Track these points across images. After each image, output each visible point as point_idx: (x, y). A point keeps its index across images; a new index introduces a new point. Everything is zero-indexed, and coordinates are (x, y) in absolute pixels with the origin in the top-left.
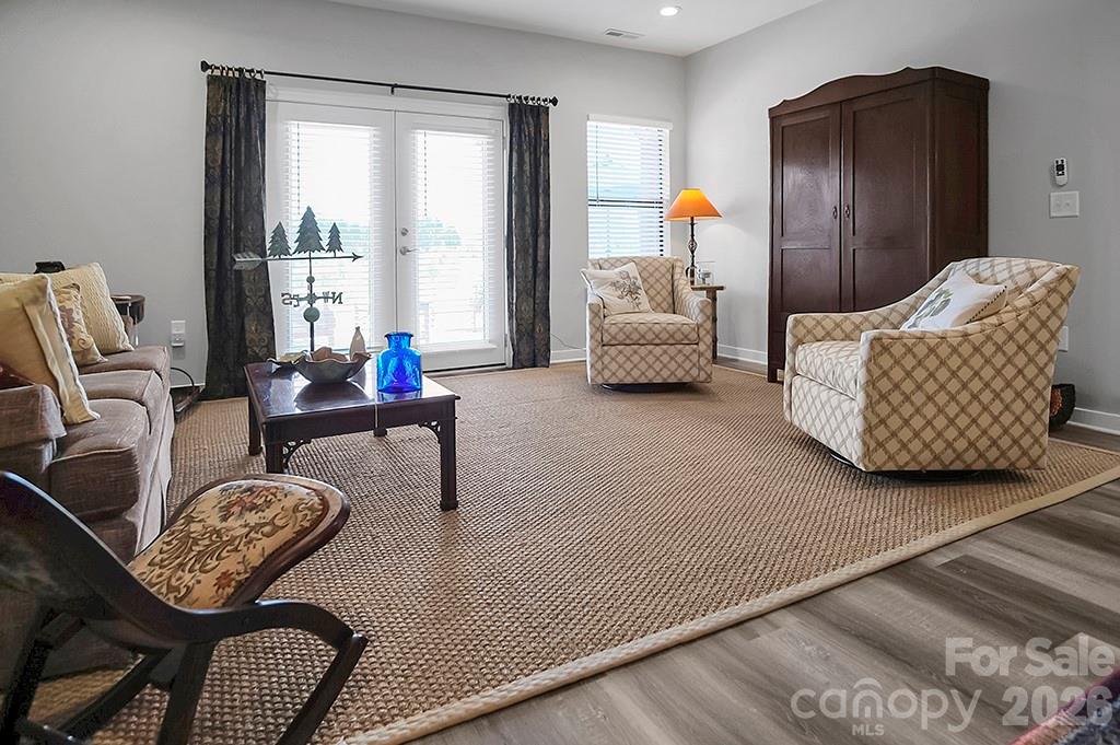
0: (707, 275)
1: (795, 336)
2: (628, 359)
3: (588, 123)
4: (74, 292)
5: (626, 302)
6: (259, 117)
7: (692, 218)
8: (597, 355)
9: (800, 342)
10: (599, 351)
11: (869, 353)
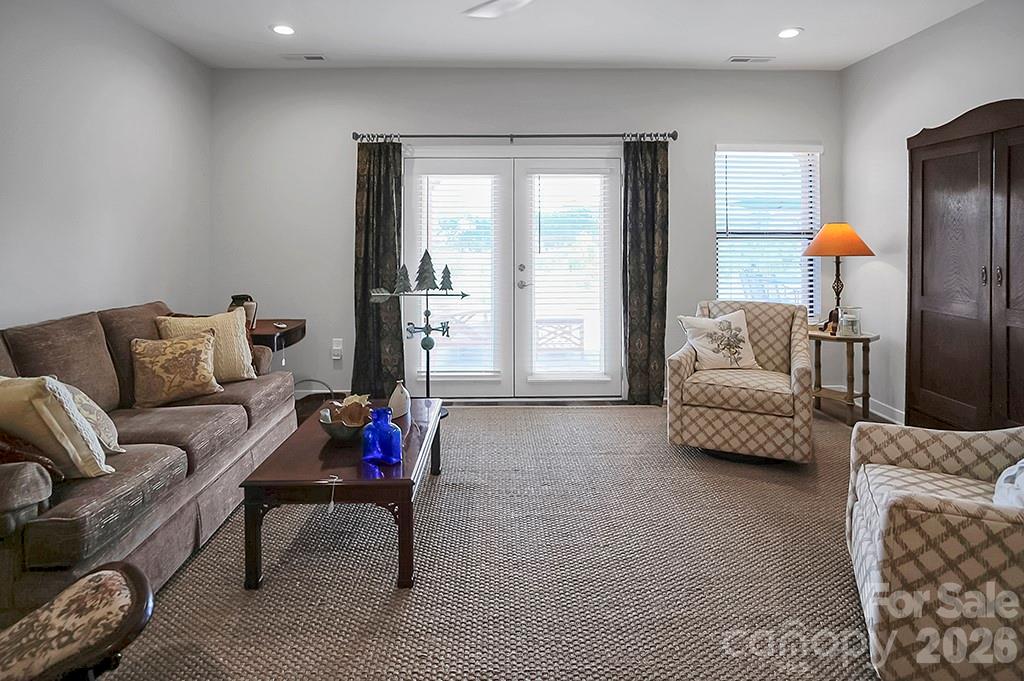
0: (853, 323)
1: (858, 451)
2: (710, 423)
3: (717, 153)
4: (208, 336)
5: (722, 358)
6: (396, 174)
7: (838, 258)
8: (675, 414)
9: (864, 460)
10: (678, 410)
11: (888, 524)
